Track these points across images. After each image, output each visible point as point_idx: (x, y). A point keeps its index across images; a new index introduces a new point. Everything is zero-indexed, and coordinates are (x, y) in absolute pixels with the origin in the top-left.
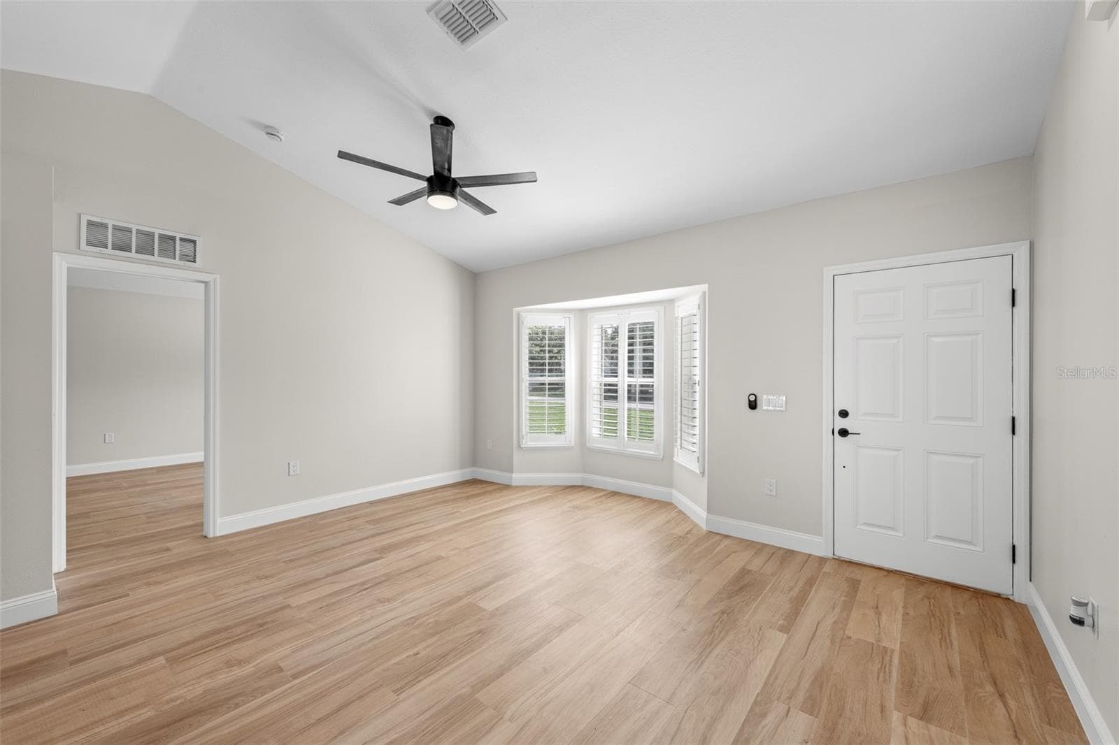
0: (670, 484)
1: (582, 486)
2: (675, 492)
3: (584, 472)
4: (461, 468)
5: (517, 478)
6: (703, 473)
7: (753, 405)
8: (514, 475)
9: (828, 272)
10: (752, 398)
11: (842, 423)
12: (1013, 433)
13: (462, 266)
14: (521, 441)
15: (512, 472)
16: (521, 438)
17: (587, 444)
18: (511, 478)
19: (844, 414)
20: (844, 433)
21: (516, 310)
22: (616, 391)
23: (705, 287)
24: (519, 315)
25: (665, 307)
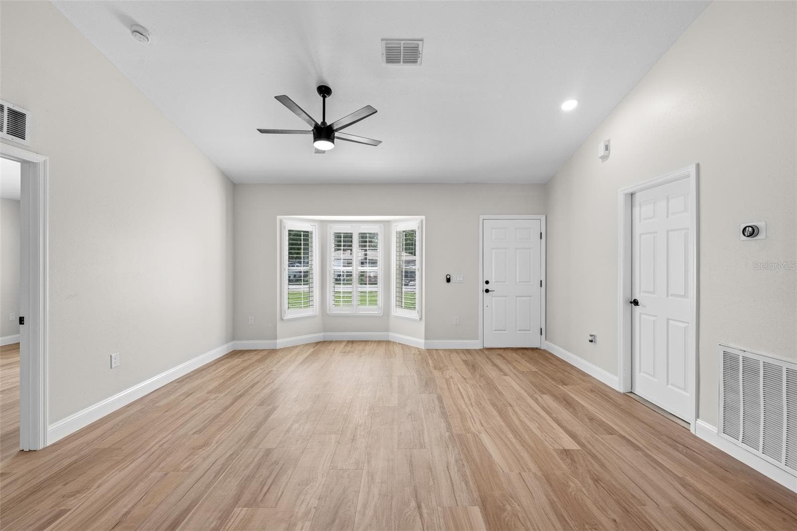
0: (387, 330)
1: (324, 342)
2: (390, 334)
3: (325, 331)
4: (227, 342)
5: (281, 343)
6: (421, 319)
7: (448, 280)
8: (278, 341)
9: (482, 217)
10: (448, 277)
11: (486, 287)
12: (541, 286)
13: (228, 178)
14: (283, 315)
15: (276, 339)
16: (283, 312)
17: (328, 312)
18: (276, 343)
19: (487, 282)
20: (487, 291)
21: (279, 217)
22: (351, 275)
23: (423, 217)
24: (281, 221)
25: (384, 225)
